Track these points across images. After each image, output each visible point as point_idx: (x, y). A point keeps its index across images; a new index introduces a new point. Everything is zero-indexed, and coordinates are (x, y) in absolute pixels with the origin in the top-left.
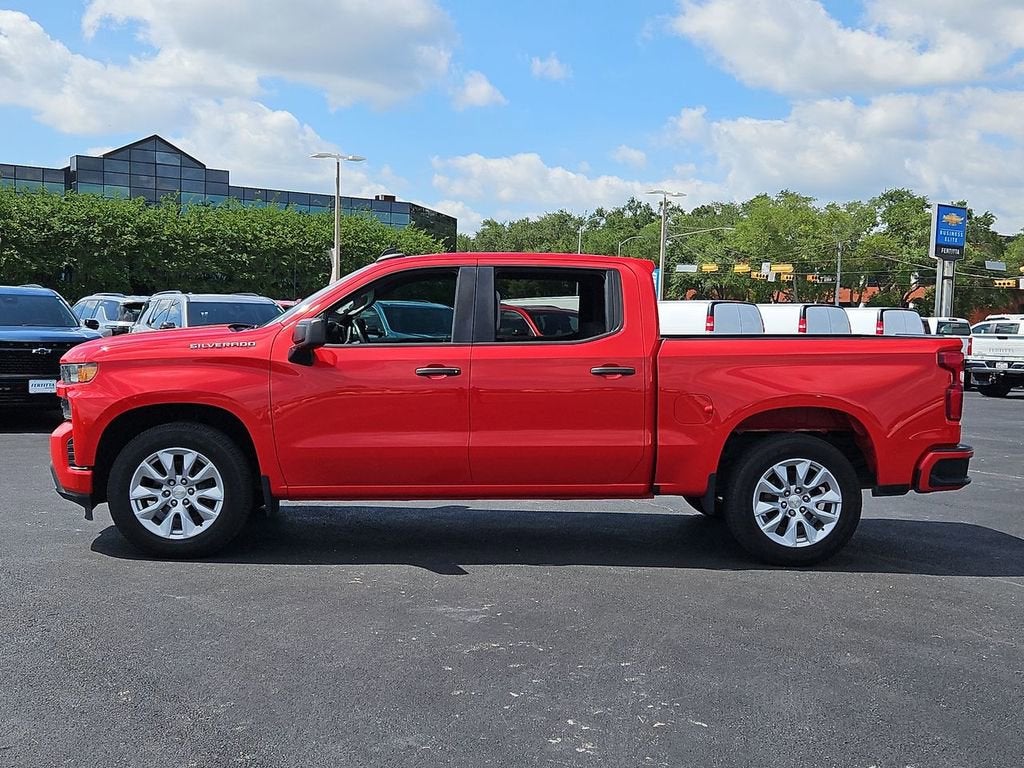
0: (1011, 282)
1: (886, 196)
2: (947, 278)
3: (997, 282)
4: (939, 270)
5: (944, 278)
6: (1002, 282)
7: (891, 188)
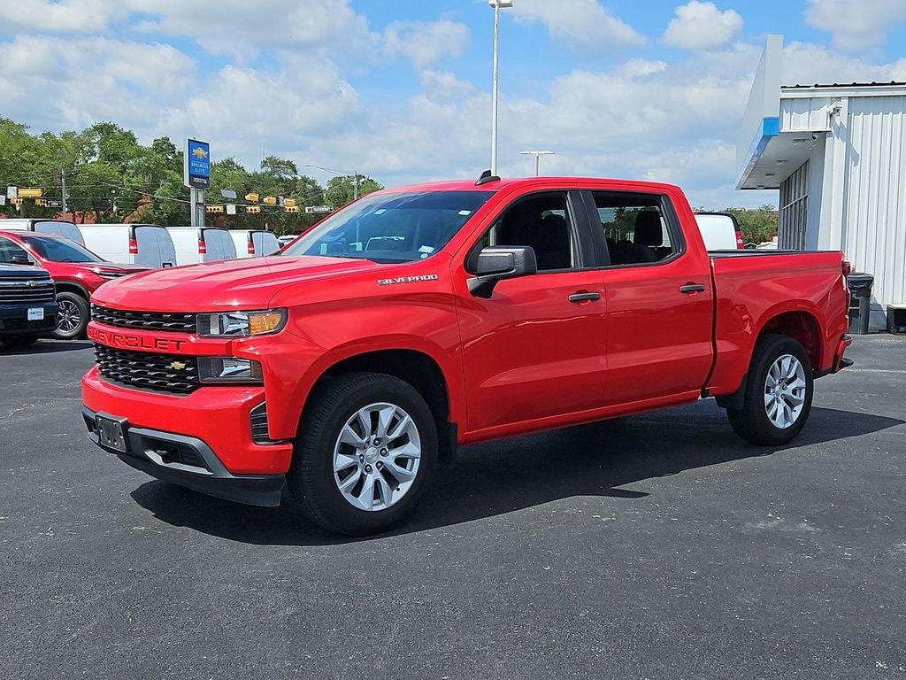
0: (220, 208)
1: (96, 128)
2: (200, 204)
3: (209, 208)
4: (193, 196)
5: (197, 204)
6: (213, 208)
7: (99, 122)
